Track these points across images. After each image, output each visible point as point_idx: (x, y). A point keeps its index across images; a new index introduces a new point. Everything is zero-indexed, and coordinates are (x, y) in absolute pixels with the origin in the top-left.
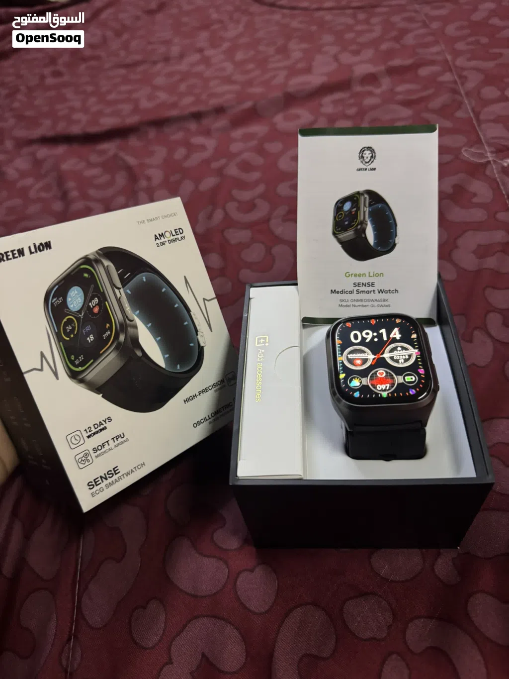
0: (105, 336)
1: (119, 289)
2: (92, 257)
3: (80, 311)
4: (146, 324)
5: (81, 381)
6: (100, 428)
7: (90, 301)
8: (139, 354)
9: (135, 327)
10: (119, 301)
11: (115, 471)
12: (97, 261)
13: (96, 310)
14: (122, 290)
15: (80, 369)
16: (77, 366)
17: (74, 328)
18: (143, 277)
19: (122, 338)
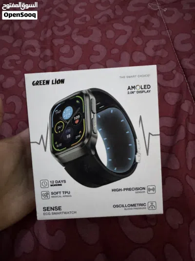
0: (77, 137)
1: (94, 113)
2: (84, 92)
3: (68, 120)
4: (103, 137)
5: (57, 157)
6: (59, 184)
7: (75, 116)
8: (93, 153)
9: (96, 138)
10: (92, 120)
11: (59, 208)
12: (87, 95)
13: (77, 122)
14: (95, 115)
15: (58, 150)
16: (57, 148)
17: (62, 128)
18: (112, 110)
19: (86, 141)
